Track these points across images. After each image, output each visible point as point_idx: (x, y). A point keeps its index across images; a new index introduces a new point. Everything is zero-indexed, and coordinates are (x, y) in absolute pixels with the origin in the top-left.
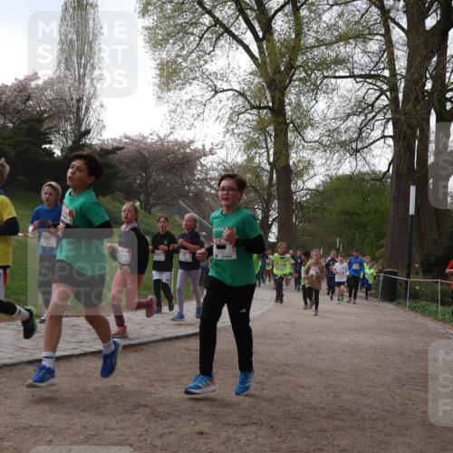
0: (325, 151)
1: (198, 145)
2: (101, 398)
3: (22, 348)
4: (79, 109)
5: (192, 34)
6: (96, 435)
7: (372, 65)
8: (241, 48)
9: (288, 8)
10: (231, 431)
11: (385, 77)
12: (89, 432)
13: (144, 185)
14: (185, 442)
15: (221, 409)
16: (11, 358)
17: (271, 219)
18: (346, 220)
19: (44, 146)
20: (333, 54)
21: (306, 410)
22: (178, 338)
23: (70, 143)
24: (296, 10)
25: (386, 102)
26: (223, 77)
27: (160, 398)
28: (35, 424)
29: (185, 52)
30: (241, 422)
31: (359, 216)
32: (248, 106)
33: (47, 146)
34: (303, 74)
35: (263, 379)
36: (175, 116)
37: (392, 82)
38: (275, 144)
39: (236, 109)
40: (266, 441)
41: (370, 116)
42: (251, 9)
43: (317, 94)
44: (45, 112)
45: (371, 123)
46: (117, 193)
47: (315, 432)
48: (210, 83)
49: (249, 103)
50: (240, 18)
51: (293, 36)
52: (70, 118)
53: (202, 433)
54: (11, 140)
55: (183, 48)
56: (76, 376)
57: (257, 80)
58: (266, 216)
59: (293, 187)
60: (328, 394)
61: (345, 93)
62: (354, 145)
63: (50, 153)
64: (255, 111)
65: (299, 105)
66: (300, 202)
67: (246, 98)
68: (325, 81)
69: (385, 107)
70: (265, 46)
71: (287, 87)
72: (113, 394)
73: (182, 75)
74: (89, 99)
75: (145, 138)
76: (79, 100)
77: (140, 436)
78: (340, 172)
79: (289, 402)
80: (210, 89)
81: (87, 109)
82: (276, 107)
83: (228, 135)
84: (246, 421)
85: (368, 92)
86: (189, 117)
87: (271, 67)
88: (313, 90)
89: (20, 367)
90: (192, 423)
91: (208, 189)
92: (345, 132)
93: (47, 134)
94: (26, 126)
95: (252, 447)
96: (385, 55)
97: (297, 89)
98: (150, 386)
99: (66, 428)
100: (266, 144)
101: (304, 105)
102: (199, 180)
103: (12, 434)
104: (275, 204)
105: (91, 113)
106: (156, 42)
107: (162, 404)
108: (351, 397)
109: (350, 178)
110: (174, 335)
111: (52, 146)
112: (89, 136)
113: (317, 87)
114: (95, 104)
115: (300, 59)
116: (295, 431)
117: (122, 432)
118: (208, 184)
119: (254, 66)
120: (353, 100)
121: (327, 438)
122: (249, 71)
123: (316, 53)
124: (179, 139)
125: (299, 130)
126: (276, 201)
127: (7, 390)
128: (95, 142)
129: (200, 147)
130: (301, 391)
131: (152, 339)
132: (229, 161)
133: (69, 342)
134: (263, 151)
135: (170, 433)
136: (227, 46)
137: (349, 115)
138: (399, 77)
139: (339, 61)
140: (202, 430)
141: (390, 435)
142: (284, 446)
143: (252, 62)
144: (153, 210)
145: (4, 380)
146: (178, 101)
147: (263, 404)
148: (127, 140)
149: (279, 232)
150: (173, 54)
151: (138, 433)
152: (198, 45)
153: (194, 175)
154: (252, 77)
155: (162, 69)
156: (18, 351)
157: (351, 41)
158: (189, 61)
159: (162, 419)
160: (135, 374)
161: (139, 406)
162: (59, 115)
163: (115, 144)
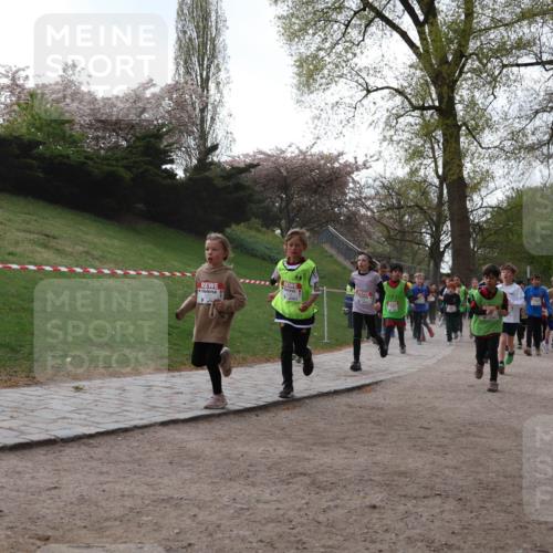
0: (508, 158)
1: (348, 158)
2: (250, 465)
3: (155, 407)
4: (203, 120)
5: (336, 21)
6: (248, 509)
10: (409, 505)
12: (239, 506)
13: (285, 210)
14: (354, 517)
15: (396, 478)
16: (142, 419)
17: (442, 246)
19: (164, 167)
20: (514, 36)
21: (502, 479)
22: (336, 392)
23: (195, 162)
26: (376, 72)
27: (321, 465)
28: (176, 496)
29: (327, 45)
30: (421, 493)
32: (408, 107)
33: (168, 166)
34: (477, 63)
35: (446, 441)
36: (319, 124)
38: (444, 152)
39: (394, 111)
43: (495, 87)
44: (163, 125)
46: (253, 220)
48: (361, 81)
49: (410, 103)
51: (463, 17)
52: (193, 132)
53: (374, 507)
54: (125, 161)
55: (325, 39)
56: (218, 439)
57: (418, 73)
58: (436, 242)
59: (469, 205)
61: (531, 84)
63: (172, 175)
64: (417, 113)
65: (472, 103)
66: (478, 223)
67: (406, 98)
68: (504, 70)
70: (427, 30)
71: (457, 81)
72: (264, 461)
73: (326, 72)
74: (215, 112)
75: (284, 152)
76: (202, 111)
77: (300, 510)
78: (529, 184)
79: (480, 469)
80: (360, 87)
81: (213, 119)
82: (443, 106)
83: (385, 143)
84: (428, 493)
86: (336, 123)
87: (436, 59)
88: (490, 83)
89: (152, 429)
90: (362, 494)
91: (363, 211)
92: (533, 133)
93: (166, 152)
94: (142, 143)
95: (437, 523)
97: (470, 82)
98: (307, 450)
99: (211, 501)
100: (433, 152)
101: (479, 102)
102: (351, 200)
103: (150, 507)
104: (447, 226)
105: (218, 124)
106: (293, 35)
107: (323, 472)
110: (332, 389)
111: (174, 166)
112: (218, 152)
113: (495, 79)
114: (222, 113)
115: (473, 45)
116: (487, 505)
117: (280, 506)
118: (363, 205)
119: (414, 57)
120: (542, 93)
122: (409, 63)
123: (492, 36)
124: (325, 152)
125: (473, 133)
126: (448, 223)
127: (138, 456)
128: (224, 159)
129: (353, 161)
130: (495, 455)
131: (305, 395)
132: (388, 175)
134: (430, 161)
135: (336, 507)
136: (380, 33)
139: (521, 45)
140: (374, 502)
142: (477, 523)
143: (411, 52)
145: (136, 444)
146: (323, 105)
147: (447, 471)
148: (262, 156)
149: (453, 260)
150: (313, 48)
151: (297, 507)
152: (344, 35)
153: (346, 194)
154: (413, 70)
155: (301, 66)
156: (149, 410)
157: (538, 18)
158: (333, 55)
159: (325, 490)
160: (289, 437)
161: (297, 475)
162: (180, 128)
163: (248, 161)
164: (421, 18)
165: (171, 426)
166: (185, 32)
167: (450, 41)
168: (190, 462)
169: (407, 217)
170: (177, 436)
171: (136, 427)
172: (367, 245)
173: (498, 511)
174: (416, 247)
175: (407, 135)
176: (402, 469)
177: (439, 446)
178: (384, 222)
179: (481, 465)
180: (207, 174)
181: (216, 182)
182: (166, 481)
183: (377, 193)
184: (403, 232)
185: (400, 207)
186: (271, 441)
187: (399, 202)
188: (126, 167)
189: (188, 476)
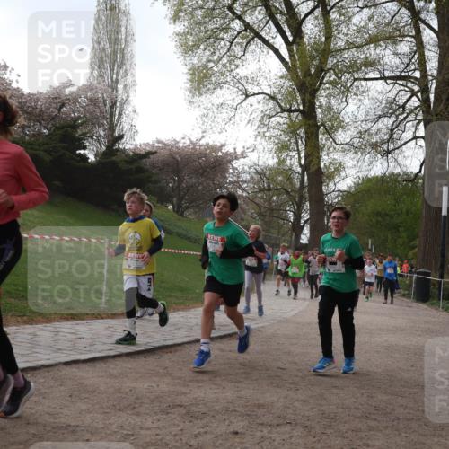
0: (356, 152)
1: (229, 149)
2: (137, 398)
3: (60, 349)
4: (112, 115)
5: (223, 39)
6: (133, 435)
7: (403, 66)
8: (271, 52)
9: (318, 12)
10: (265, 431)
11: (416, 79)
12: (125, 432)
13: (176, 189)
14: (220, 441)
15: (255, 409)
16: (49, 359)
17: (302, 221)
18: (378, 221)
19: (78, 152)
20: (363, 57)
21: (341, 410)
23: (104, 148)
24: (326, 13)
25: (417, 103)
26: (253, 81)
27: (196, 399)
28: (72, 424)
29: (215, 57)
30: (275, 422)
31: (392, 217)
32: (278, 109)
33: (82, 152)
34: (334, 77)
35: (297, 379)
36: (206, 121)
37: (423, 83)
38: (306, 146)
39: (267, 113)
40: (300, 441)
41: (401, 117)
42: (282, 13)
43: (347, 96)
44: (79, 118)
45: (402, 125)
47: (350, 432)
48: (241, 87)
49: (280, 106)
50: (270, 22)
51: (323, 40)
52: (103, 124)
53: (237, 433)
54: (46, 146)
55: (214, 53)
56: (112, 376)
57: (288, 83)
58: (298, 217)
59: (324, 189)
60: (362, 394)
61: (376, 95)
62: (385, 147)
63: (84, 158)
64: (286, 114)
65: (330, 108)
66: (331, 204)
67: (277, 102)
68: (355, 83)
69: (416, 108)
70: (295, 49)
71: (318, 90)
72: (148, 395)
73: (213, 79)
74: (122, 105)
75: (178, 142)
76: (112, 107)
77: (175, 435)
78: (372, 174)
79: (324, 402)
80: (240, 93)
81: (120, 114)
82: (306, 110)
83: (259, 138)
84: (281, 422)
85: (399, 93)
86: (220, 120)
87: (301, 71)
88: (343, 92)
89: (57, 368)
90: (227, 423)
91: (240, 192)
92: (376, 134)
93: (82, 139)
94: (60, 132)
95: (287, 446)
96: (416, 56)
97: (328, 92)
98: (184, 386)
99: (103, 428)
100: (298, 147)
101: (335, 107)
102: (231, 182)
103: (51, 434)
104: (307, 206)
105: (124, 118)
106: (187, 48)
107: (197, 404)
108: (385, 398)
109: (382, 180)
111: (86, 152)
112: (123, 141)
113: (348, 89)
114: (128, 110)
115: (331, 62)
116: (329, 432)
117: (158, 432)
118: (240, 187)
119: (284, 70)
120: (384, 102)
121: (361, 439)
122: (280, 74)
123: (346, 56)
124: (211, 143)
125: (330, 132)
126: (308, 203)
127: (43, 391)
128: (128, 147)
129: (232, 151)
130: (335, 391)
131: (185, 340)
132: (261, 163)
133: (105, 344)
134: (294, 153)
135: (206, 433)
136: (258, 50)
137: (380, 117)
138: (430, 78)
139: (369, 64)
140: (236, 430)
141: (424, 435)
142: (319, 446)
143: (282, 66)
144: (186, 213)
145: (42, 380)
146: (210, 105)
147: (297, 404)
148: (160, 145)
149: (311, 233)
150: (204, 60)
151: (173, 433)
152: (229, 50)
153: (226, 178)
154: (283, 81)
155: (193, 74)
156: (55, 352)
157: (382, 43)
158: (220, 66)
159: (197, 419)
160: (170, 375)
161: (174, 406)
162: (93, 121)
163: (148, 149)
164: (291, 39)
165: (74, 365)
166: (99, 43)
167: (313, 58)
168: (87, 396)
169: (274, 198)
170: (78, 374)
171: (43, 366)
172: (242, 219)
173: (336, 437)
174: (281, 222)
175: (277, 132)
176: (261, 402)
177: (291, 383)
178: (257, 201)
179: (325, 399)
180: (114, 158)
181: (120, 165)
182: (65, 411)
183: (252, 178)
184: (272, 210)
185: (269, 190)
186: (155, 379)
187: (269, 186)
188: (45, 151)
189: (84, 407)
